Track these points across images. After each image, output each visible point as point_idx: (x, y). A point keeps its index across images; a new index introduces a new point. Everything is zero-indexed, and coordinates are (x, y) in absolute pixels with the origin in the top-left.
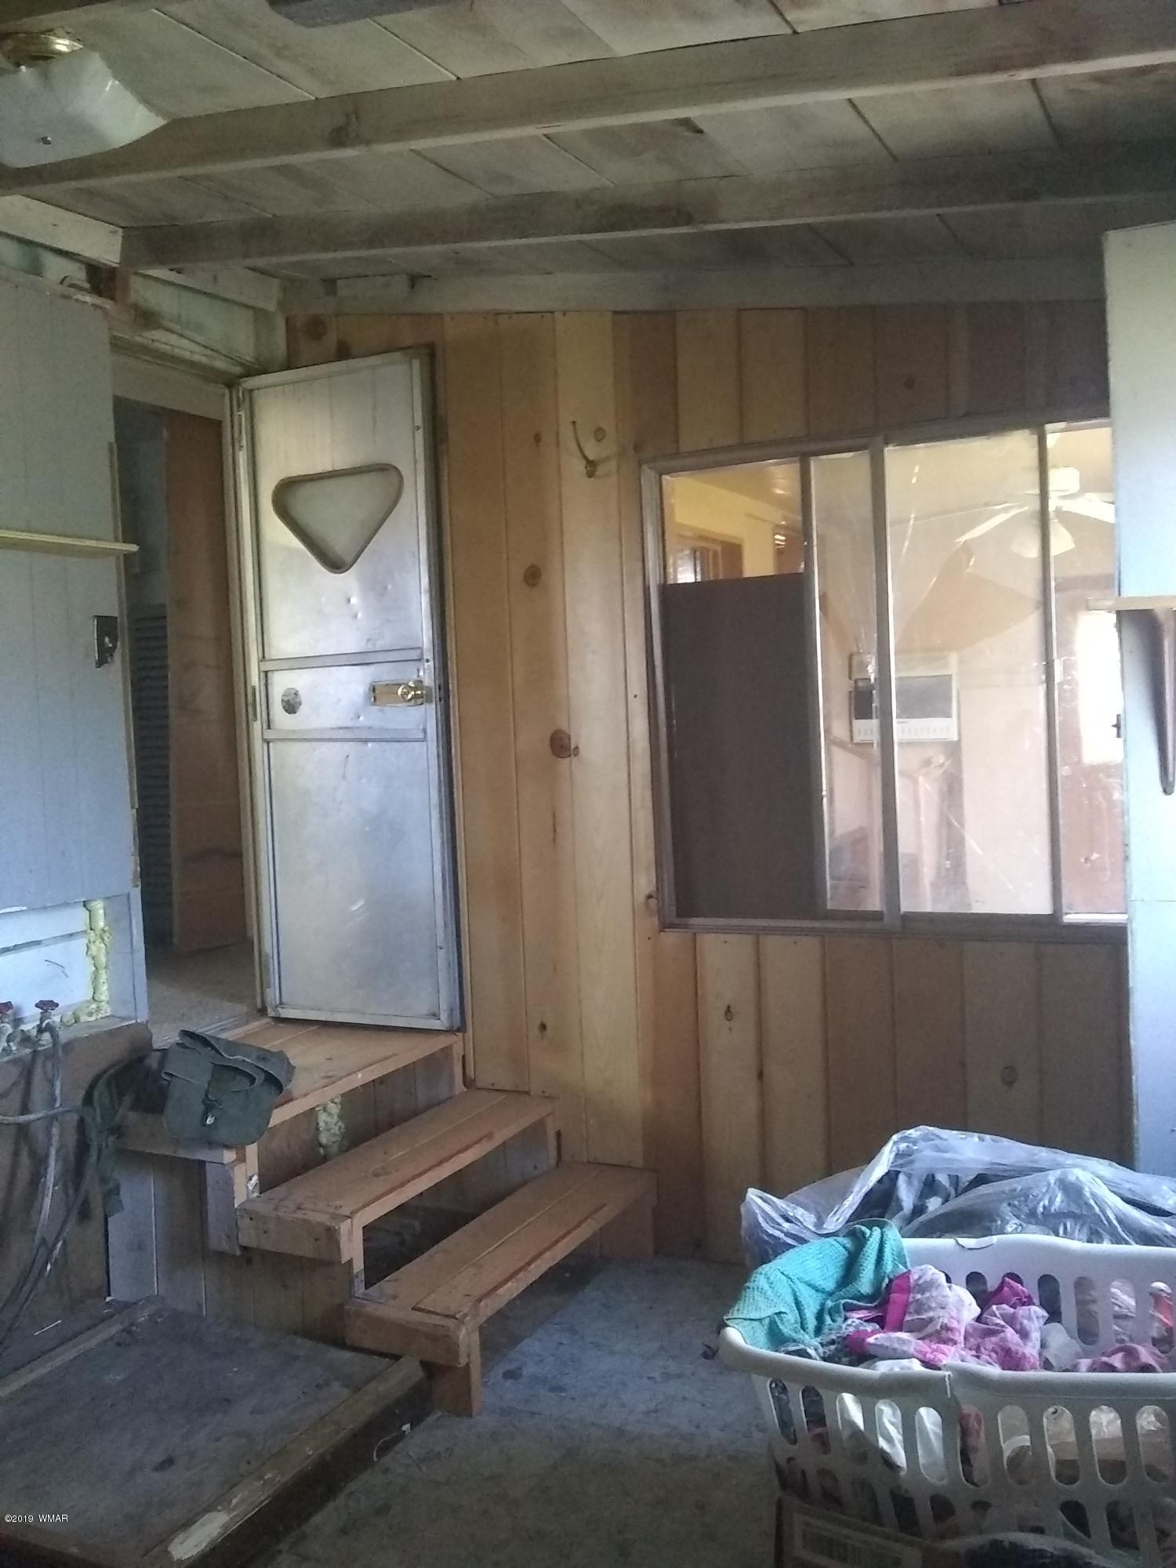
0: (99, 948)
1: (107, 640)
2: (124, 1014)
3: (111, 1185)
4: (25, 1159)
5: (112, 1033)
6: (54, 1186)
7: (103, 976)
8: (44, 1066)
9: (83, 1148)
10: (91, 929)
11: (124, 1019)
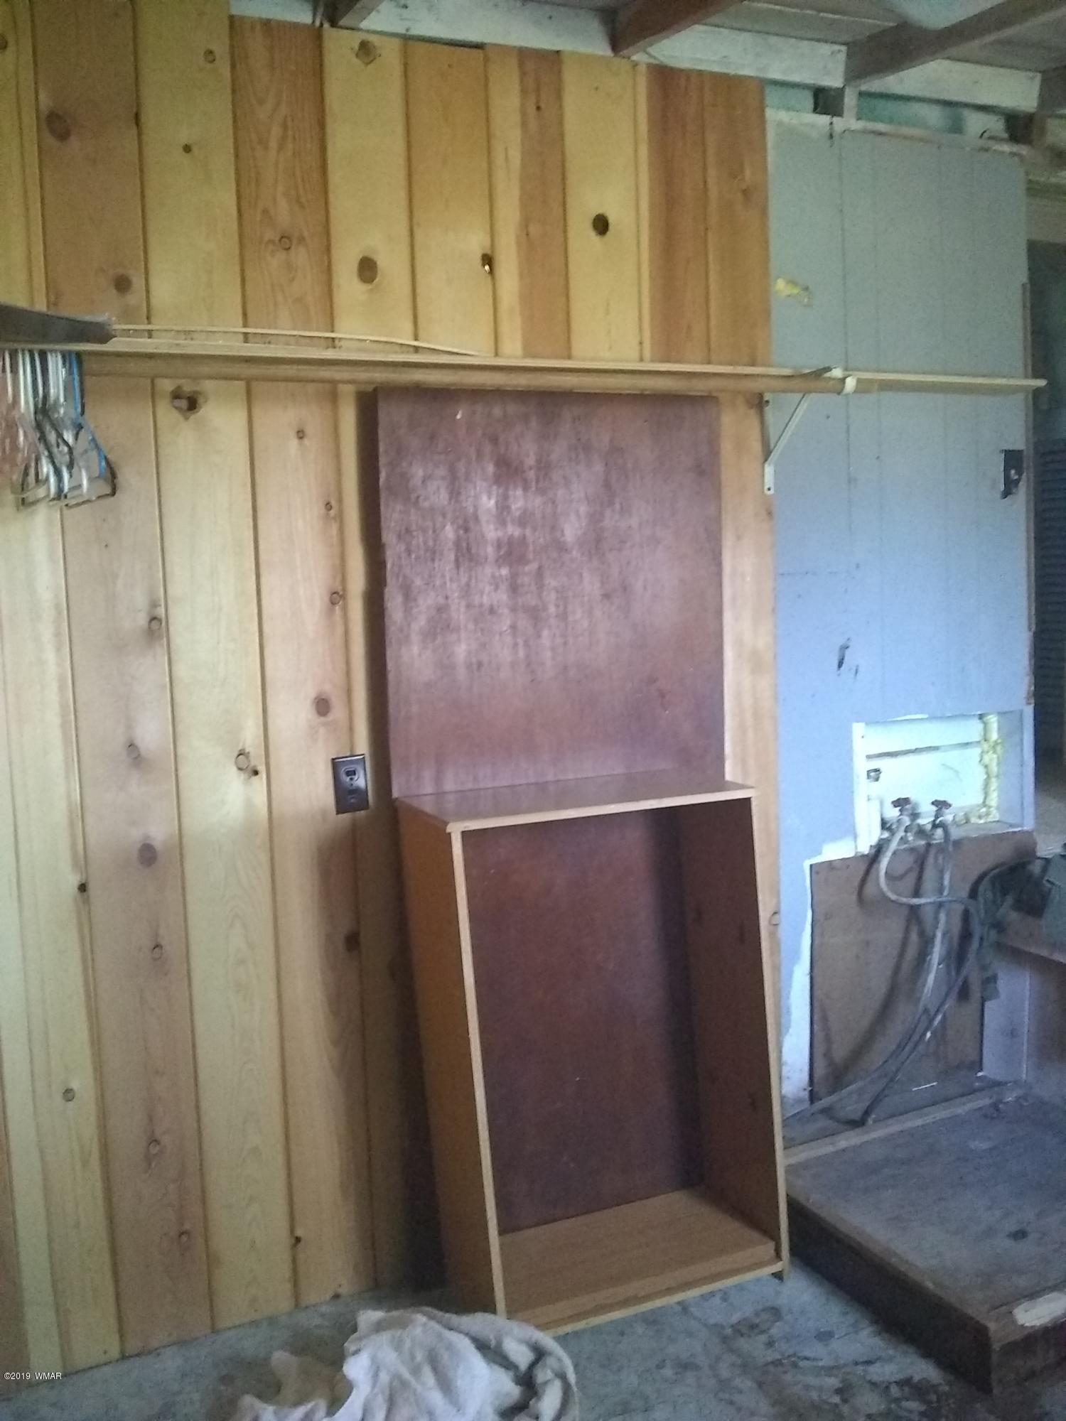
0: (992, 759)
1: (1013, 472)
2: (1011, 821)
3: (990, 973)
4: (914, 937)
5: (1001, 837)
6: (939, 964)
7: (994, 784)
8: (936, 859)
9: (966, 936)
10: (985, 740)
11: (1011, 826)
